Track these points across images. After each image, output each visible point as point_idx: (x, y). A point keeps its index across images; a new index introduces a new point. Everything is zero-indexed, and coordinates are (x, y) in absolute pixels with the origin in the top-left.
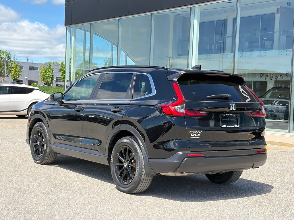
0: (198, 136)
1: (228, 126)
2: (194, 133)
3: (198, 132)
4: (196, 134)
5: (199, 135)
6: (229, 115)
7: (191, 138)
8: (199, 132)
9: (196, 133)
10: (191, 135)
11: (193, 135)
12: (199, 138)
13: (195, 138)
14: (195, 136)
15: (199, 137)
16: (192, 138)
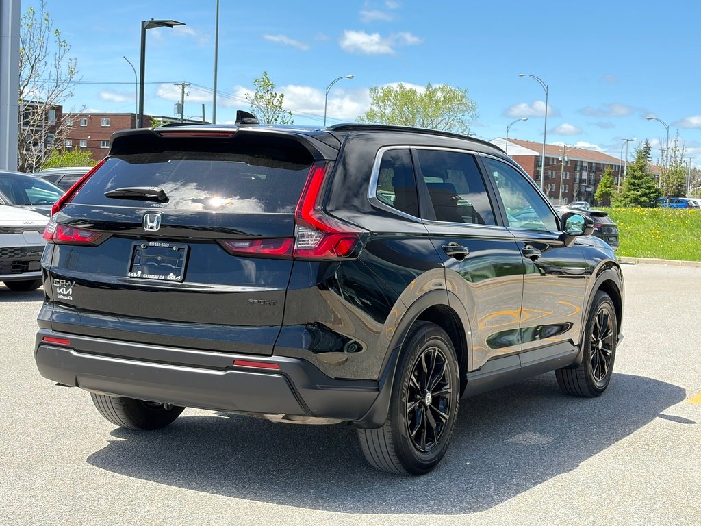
2: (61, 285)
3: (67, 284)
4: (65, 289)
5: (70, 291)
9: (64, 284)
13: (64, 297)
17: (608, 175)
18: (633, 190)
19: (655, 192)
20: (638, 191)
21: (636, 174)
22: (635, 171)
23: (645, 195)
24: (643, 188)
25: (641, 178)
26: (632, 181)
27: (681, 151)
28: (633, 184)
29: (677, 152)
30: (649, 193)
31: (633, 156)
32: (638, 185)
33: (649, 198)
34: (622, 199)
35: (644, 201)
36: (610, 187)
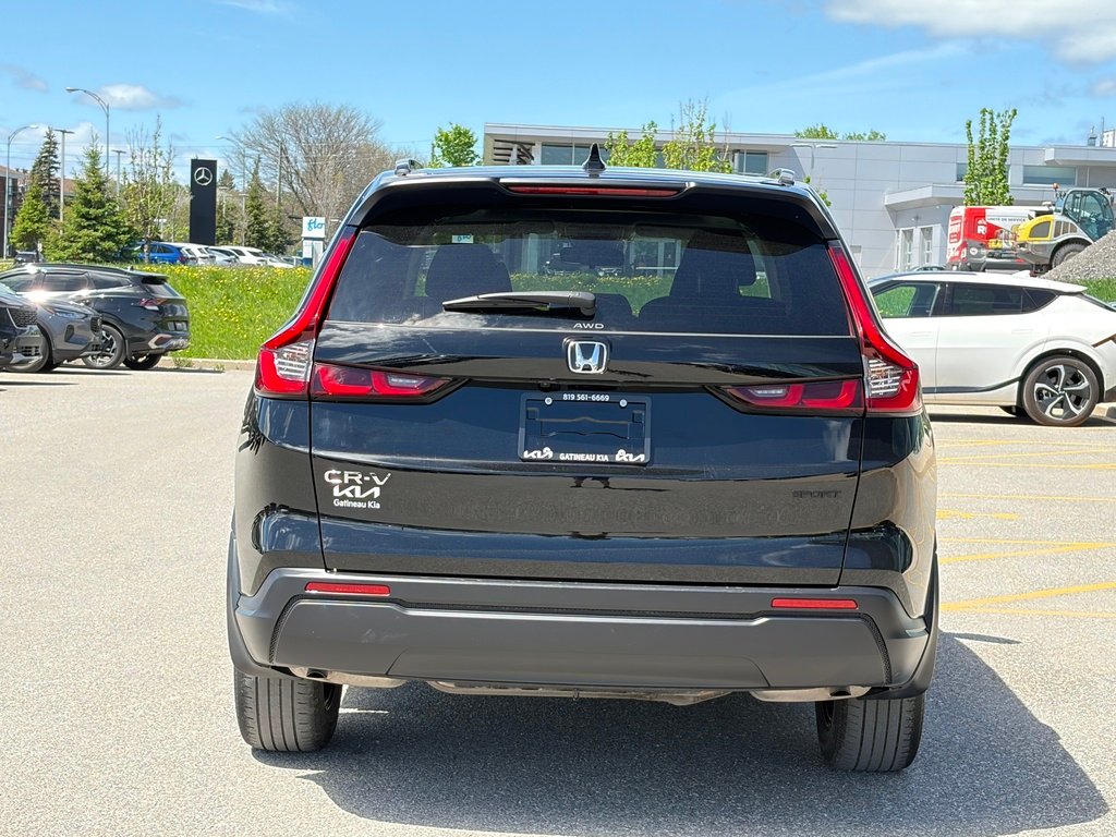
0: (371, 497)
1: (562, 457)
2: (346, 481)
3: (367, 478)
4: (358, 489)
5: (376, 491)
6: (582, 397)
7: (337, 503)
8: (376, 478)
9: (357, 479)
10: (336, 492)
11: (347, 492)
12: (378, 506)
13: (355, 504)
14: (358, 494)
15: (377, 500)
16: (342, 504)
17: (34, 197)
18: (88, 227)
19: (128, 232)
20: (96, 230)
21: (90, 196)
22: (87, 191)
23: (109, 237)
24: (106, 224)
25: (101, 205)
26: (85, 210)
27: (166, 155)
28: (86, 216)
29: (157, 157)
30: (117, 233)
31: (82, 164)
32: (96, 218)
33: (118, 243)
34: (67, 244)
35: (110, 249)
36: (40, 221)
